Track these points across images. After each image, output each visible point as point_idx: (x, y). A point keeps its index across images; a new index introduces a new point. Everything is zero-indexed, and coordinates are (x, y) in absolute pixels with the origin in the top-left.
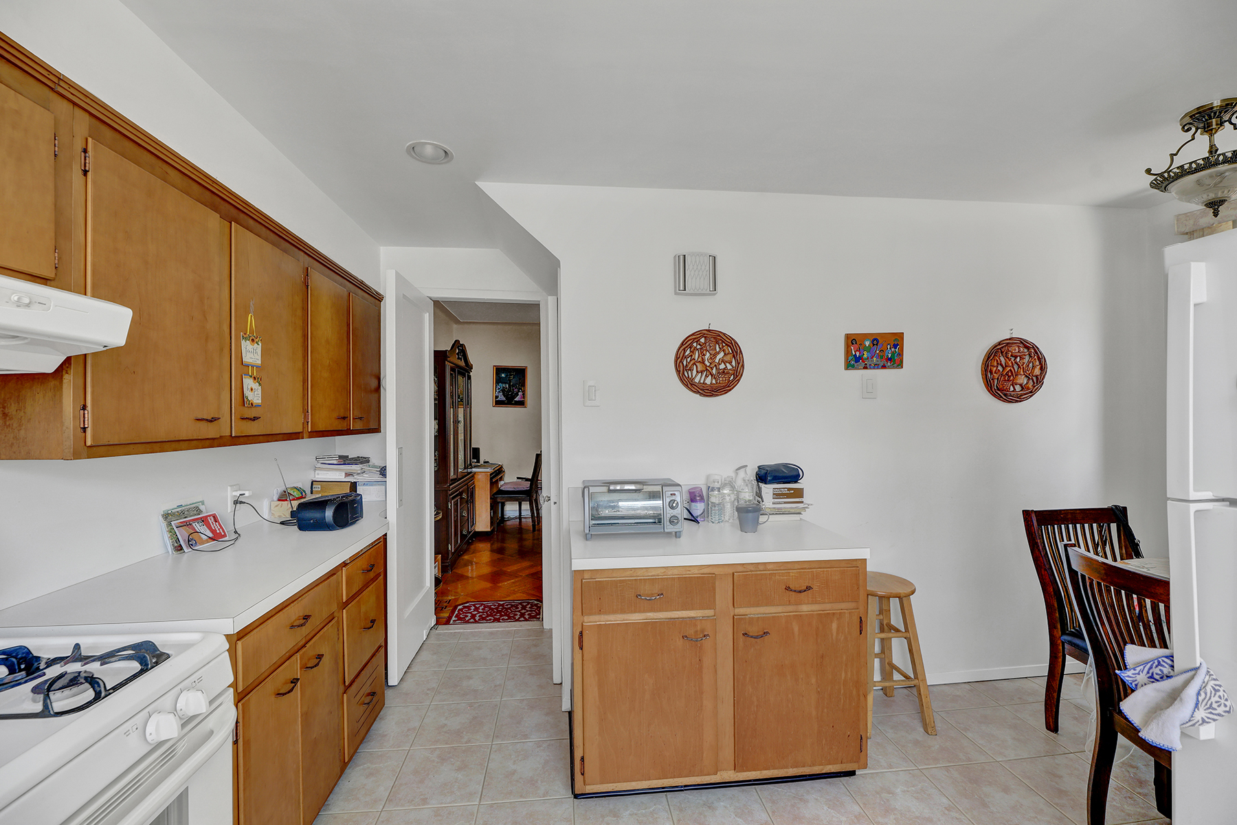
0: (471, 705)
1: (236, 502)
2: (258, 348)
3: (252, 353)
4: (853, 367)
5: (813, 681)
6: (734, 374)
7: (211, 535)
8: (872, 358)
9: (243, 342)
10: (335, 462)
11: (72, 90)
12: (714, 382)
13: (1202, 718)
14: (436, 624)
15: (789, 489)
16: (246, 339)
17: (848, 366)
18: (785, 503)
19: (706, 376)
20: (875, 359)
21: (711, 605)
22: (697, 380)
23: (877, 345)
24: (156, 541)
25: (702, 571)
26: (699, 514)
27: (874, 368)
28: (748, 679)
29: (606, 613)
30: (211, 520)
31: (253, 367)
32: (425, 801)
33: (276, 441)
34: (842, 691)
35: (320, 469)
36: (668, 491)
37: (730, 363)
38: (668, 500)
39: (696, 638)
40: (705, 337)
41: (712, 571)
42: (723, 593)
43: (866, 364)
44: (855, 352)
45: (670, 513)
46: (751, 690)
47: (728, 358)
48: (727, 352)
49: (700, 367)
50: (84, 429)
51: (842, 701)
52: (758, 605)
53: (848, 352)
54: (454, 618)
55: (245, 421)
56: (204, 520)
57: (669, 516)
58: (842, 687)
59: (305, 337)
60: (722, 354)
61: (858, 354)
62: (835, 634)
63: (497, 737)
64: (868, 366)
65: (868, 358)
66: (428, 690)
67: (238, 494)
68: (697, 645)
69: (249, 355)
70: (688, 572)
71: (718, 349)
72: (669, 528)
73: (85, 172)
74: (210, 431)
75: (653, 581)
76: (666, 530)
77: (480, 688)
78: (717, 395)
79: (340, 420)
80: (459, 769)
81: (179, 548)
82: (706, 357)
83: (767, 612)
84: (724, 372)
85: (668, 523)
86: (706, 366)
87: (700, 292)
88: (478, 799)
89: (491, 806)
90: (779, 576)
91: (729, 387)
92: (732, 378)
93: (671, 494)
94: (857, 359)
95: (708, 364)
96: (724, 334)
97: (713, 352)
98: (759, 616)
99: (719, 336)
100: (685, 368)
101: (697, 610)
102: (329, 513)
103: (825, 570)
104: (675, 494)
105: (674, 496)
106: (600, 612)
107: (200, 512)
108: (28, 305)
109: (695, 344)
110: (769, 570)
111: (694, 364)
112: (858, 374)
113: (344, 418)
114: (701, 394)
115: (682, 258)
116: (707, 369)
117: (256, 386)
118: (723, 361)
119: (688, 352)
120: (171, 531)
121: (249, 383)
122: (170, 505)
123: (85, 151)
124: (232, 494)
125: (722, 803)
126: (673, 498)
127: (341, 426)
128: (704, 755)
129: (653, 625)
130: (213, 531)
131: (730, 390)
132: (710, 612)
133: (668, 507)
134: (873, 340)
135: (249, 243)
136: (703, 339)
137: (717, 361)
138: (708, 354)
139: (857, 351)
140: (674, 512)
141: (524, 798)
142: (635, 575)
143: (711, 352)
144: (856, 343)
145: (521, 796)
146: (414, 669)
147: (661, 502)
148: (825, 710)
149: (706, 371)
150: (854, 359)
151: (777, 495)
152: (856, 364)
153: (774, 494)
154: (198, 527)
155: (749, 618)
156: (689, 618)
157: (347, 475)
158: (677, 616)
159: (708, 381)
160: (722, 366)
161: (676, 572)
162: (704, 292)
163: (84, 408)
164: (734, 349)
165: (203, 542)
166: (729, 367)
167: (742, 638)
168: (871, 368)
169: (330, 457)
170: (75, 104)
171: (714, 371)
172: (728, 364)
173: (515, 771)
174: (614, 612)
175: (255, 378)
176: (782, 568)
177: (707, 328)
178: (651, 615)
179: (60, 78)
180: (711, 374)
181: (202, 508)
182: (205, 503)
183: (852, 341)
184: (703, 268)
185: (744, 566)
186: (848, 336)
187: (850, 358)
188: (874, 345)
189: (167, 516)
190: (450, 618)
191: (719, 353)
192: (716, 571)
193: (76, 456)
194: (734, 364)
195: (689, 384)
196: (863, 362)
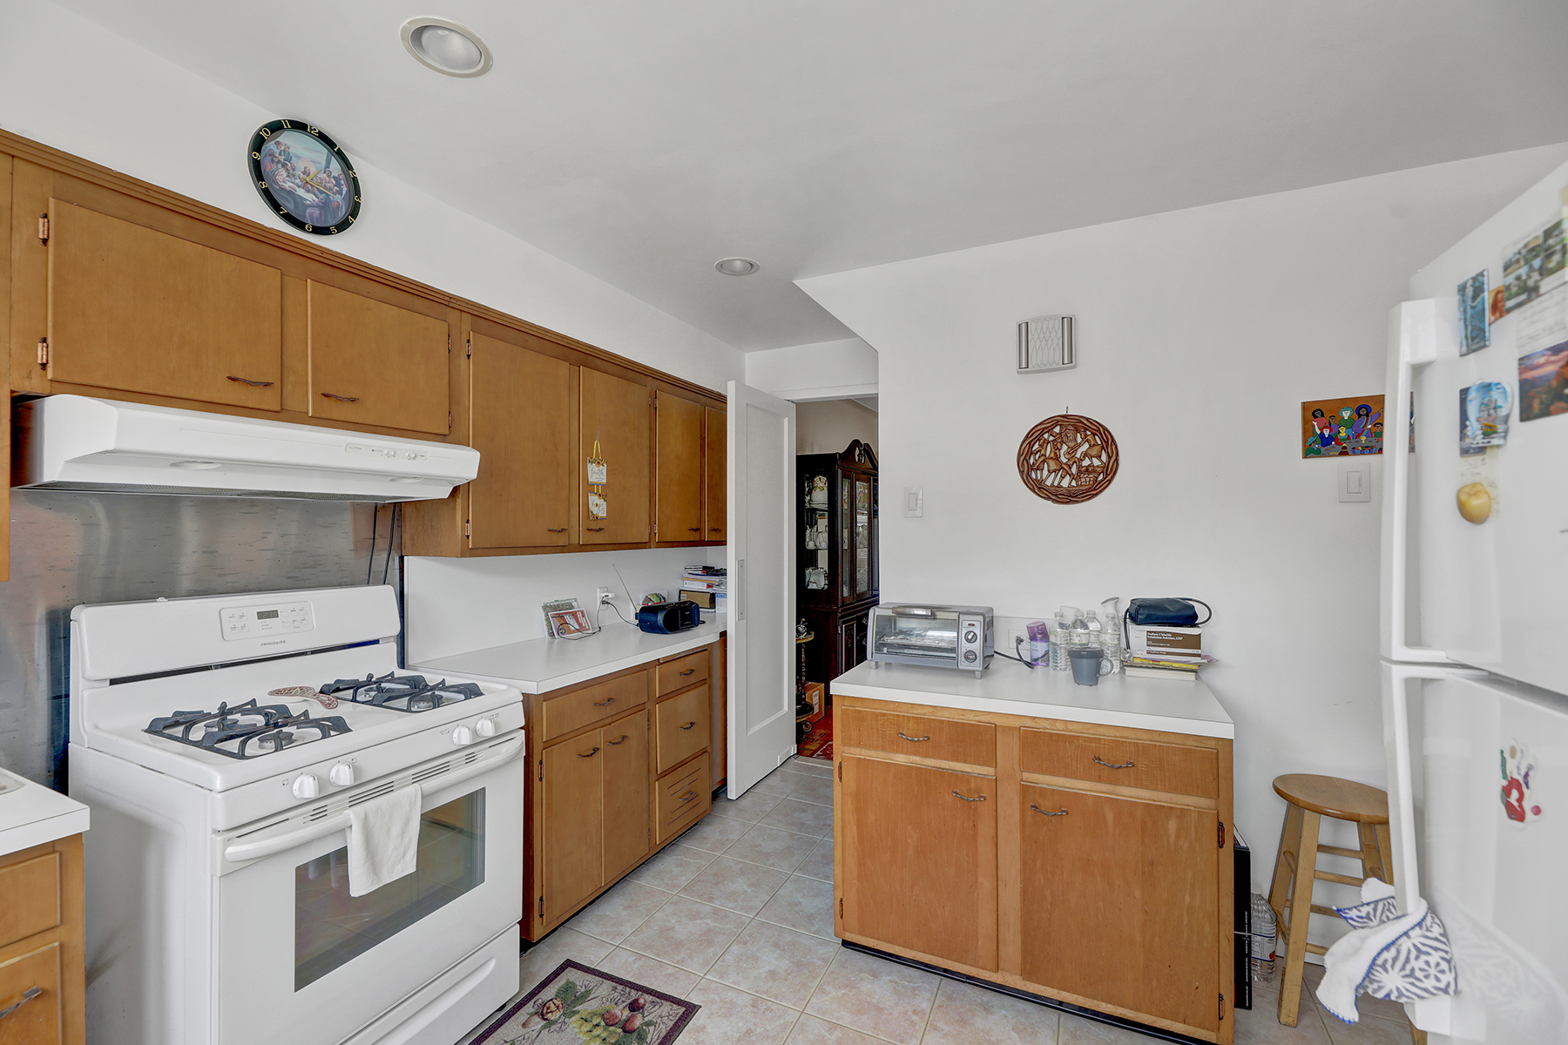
0: (792, 835)
1: (603, 602)
2: (604, 469)
3: (597, 474)
4: (1318, 454)
5: (1137, 893)
6: (1102, 472)
7: (577, 627)
8: (1358, 437)
9: (589, 465)
10: (700, 573)
11: (459, 303)
12: (1074, 483)
13: (1398, 989)
14: (797, 754)
15: (1174, 635)
16: (592, 463)
17: (1309, 452)
18: (1168, 653)
19: (1062, 477)
20: (1363, 438)
21: (991, 760)
22: (1049, 483)
23: (1367, 415)
24: (537, 627)
25: (978, 719)
26: (1040, 656)
27: (1362, 453)
28: (1038, 865)
29: (865, 747)
30: (579, 615)
31: (598, 485)
32: (711, 899)
33: (622, 549)
34: (1185, 921)
35: (687, 579)
36: (965, 621)
37: (1099, 457)
38: (964, 631)
39: (970, 798)
40: (1061, 425)
41: (993, 721)
42: (1008, 751)
43: (1345, 448)
44: (1321, 430)
45: (965, 646)
46: (1042, 881)
47: (1094, 451)
48: (1092, 443)
49: (1053, 465)
50: (468, 536)
51: (1186, 934)
52: (1053, 773)
53: (1307, 430)
54: (819, 753)
55: (592, 532)
56: (574, 615)
57: (964, 650)
58: (1185, 915)
59: (652, 454)
60: (1086, 446)
61: (1327, 432)
62: (1173, 837)
63: (800, 869)
64: (1349, 450)
65: (1349, 438)
66: (761, 811)
67: (603, 595)
68: (970, 806)
69: (595, 476)
70: (961, 717)
71: (1079, 440)
72: (964, 665)
73: (469, 356)
74: (561, 540)
75: (918, 720)
76: (960, 667)
77: (809, 823)
78: (1077, 502)
79: (692, 532)
80: (751, 885)
81: (552, 634)
82: (1062, 452)
83: (1067, 785)
84: (1087, 470)
85: (963, 659)
86: (1061, 463)
87: (1048, 367)
88: (754, 914)
89: (763, 923)
90: (1085, 741)
91: (1095, 490)
92: (1101, 477)
93: (969, 625)
94: (1326, 442)
95: (1065, 460)
96: (1087, 419)
97: (1072, 444)
98: (1055, 788)
99: (1081, 422)
100: (1031, 468)
101: (971, 763)
102: (660, 618)
103: (1158, 744)
104: (973, 625)
105: (972, 627)
106: (859, 745)
107: (572, 607)
108: (414, 458)
109: (1046, 436)
110: (1070, 731)
111: (1044, 461)
112: (1331, 466)
113: (696, 530)
114: (1054, 501)
115: (1024, 326)
116: (1062, 468)
117: (601, 502)
118: (1085, 455)
119: (1036, 446)
120: (548, 619)
121: (593, 499)
122: (550, 599)
123: (469, 341)
124: (600, 595)
125: (1004, 1012)
126: (972, 629)
127: (695, 537)
128: (979, 943)
129: (919, 771)
130: (580, 624)
131: (1097, 494)
132: (988, 771)
133: (963, 639)
134: (1360, 408)
135: (595, 380)
136: (1058, 427)
137: (1078, 455)
138: (1065, 447)
139: (1325, 428)
140: (971, 647)
141: (795, 927)
142: (898, 709)
143: (1068, 444)
144: (1323, 415)
145: (793, 926)
146: (758, 790)
147: (956, 634)
148: (1157, 940)
149: (1062, 469)
150: (1319, 441)
151: (1152, 641)
152: (1323, 449)
153: (1148, 639)
154: (568, 619)
155: (1041, 788)
156: (962, 772)
157: (709, 586)
158: (948, 767)
159: (1065, 483)
160: (1086, 462)
161: (946, 714)
162: (1055, 366)
163: (468, 522)
164: (1105, 440)
165: (571, 632)
166: (1096, 462)
167: (1030, 812)
168: (1355, 454)
169: (696, 569)
170: (461, 311)
171: (1074, 470)
172: (1095, 460)
173: (800, 903)
174: (875, 747)
175: (600, 495)
176: (1090, 732)
177: (1065, 413)
178: (917, 759)
179: (451, 297)
180: (1068, 473)
181: (574, 604)
182: (578, 600)
183: (1314, 412)
184: (1053, 335)
185: (1036, 720)
186: (1305, 406)
187: (1311, 440)
188: (1360, 416)
189: (546, 608)
190: (816, 751)
191: (1080, 445)
192: (999, 722)
193: (463, 555)
194: (1104, 457)
195: (1038, 488)
196: (1338, 443)
